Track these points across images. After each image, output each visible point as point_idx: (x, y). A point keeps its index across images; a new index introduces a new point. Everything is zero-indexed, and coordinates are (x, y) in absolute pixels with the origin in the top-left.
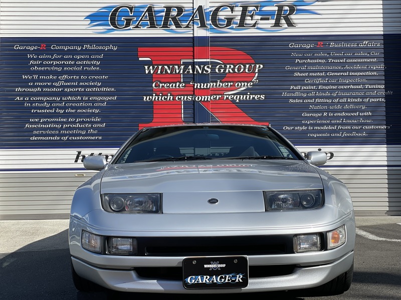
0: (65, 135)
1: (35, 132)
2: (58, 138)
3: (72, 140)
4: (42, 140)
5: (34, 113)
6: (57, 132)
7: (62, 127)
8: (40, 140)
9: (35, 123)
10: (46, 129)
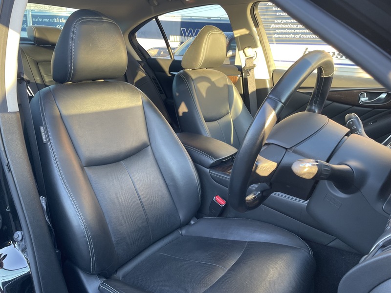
0: (298, 34)
1: (277, 31)
2: (293, 36)
3: (303, 38)
4: (281, 38)
5: (278, 16)
6: (293, 31)
7: (297, 27)
8: (279, 38)
9: (278, 24)
10: (284, 29)
